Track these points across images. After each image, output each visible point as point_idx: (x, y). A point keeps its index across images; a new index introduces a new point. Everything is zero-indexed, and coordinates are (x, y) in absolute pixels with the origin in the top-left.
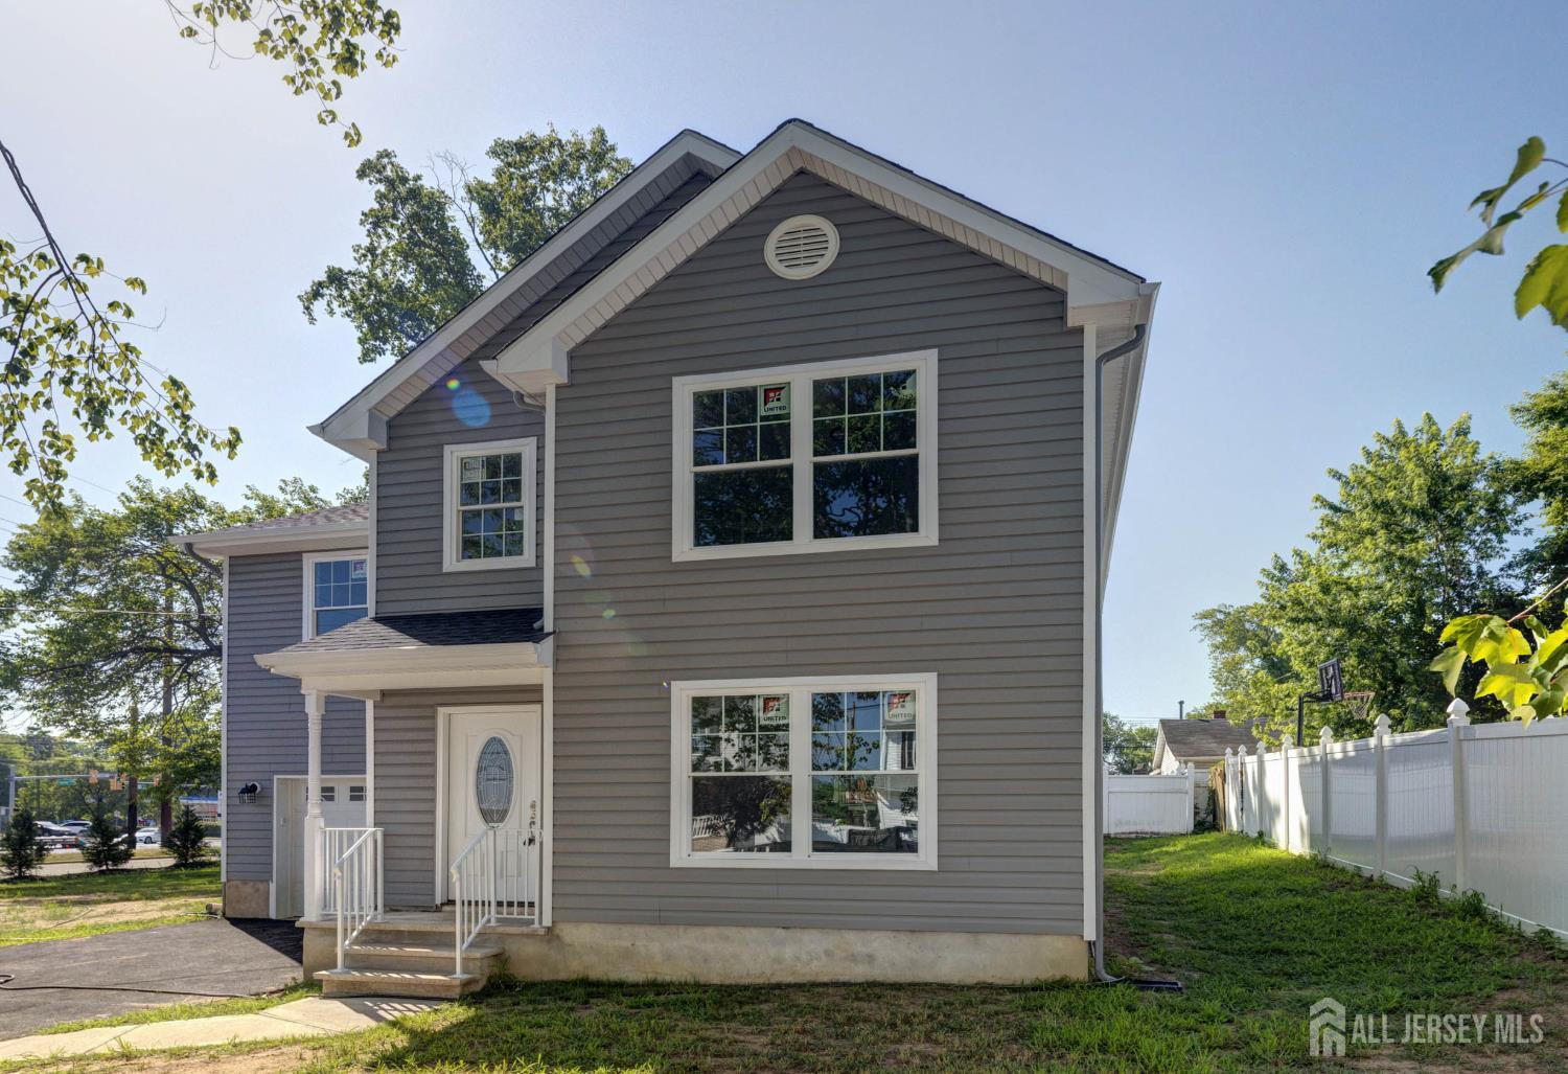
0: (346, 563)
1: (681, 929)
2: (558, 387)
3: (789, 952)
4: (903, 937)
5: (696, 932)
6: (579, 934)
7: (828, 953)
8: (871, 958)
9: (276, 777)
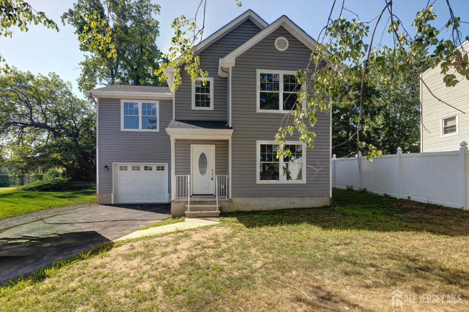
0: (133, 103)
1: (258, 198)
2: (232, 67)
3: (279, 202)
4: (299, 198)
5: (261, 199)
6: (237, 200)
7: (286, 202)
8: (294, 203)
9: (113, 163)
